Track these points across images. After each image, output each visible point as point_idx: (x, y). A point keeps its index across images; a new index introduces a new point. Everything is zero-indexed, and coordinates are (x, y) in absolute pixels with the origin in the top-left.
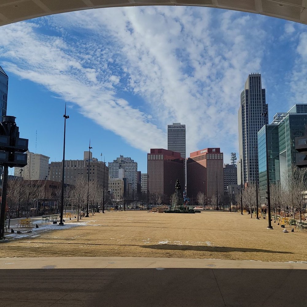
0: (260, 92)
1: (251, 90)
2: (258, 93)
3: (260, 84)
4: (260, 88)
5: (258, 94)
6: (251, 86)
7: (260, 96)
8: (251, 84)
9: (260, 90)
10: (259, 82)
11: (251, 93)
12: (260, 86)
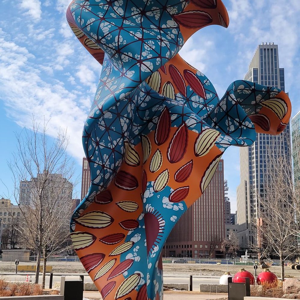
0: (276, 73)
1: (262, 70)
2: (272, 73)
3: (276, 60)
4: (276, 67)
5: (273, 76)
6: (262, 64)
7: (276, 79)
8: (262, 60)
9: (276, 70)
10: (276, 57)
11: (262, 73)
12: (276, 63)
